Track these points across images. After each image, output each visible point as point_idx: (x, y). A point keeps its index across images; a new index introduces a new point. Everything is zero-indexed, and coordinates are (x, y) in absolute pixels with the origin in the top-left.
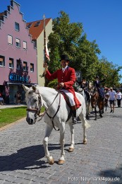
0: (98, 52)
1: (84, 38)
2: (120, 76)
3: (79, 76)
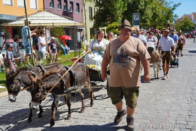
2: (175, 16)
3: (138, 19)
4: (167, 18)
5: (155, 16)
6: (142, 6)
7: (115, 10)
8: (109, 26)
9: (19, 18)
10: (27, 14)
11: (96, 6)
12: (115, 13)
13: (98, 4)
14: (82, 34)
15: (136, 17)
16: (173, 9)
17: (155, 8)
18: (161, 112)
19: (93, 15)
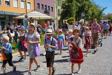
2: (104, 14)
3: (84, 16)
4: (100, 15)
5: (93, 14)
6: (87, 8)
7: (72, 11)
8: (69, 19)
9: (22, 14)
10: (27, 12)
11: (62, 8)
12: (72, 12)
13: (63, 7)
14: (54, 23)
15: (83, 15)
16: (103, 10)
17: (93, 10)
18: (101, 67)
19: (60, 13)
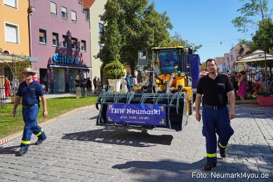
0: (170, 26)
1: (151, 7)
16: (195, 51)
